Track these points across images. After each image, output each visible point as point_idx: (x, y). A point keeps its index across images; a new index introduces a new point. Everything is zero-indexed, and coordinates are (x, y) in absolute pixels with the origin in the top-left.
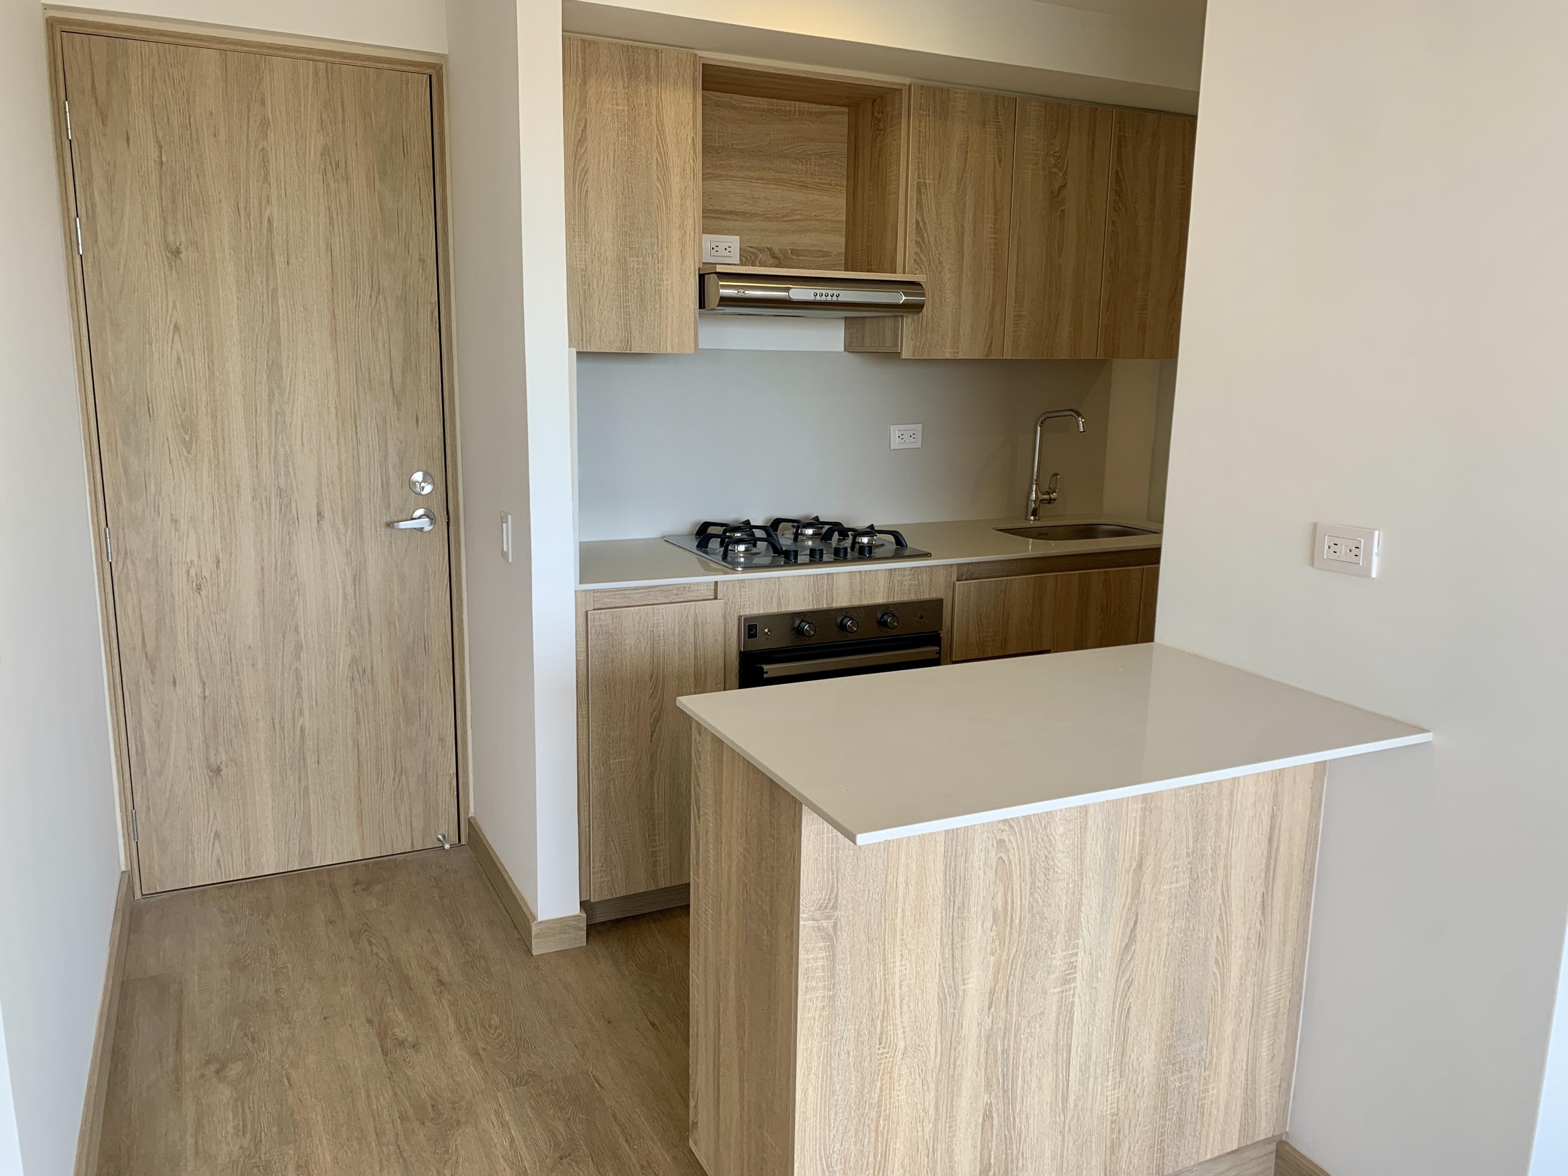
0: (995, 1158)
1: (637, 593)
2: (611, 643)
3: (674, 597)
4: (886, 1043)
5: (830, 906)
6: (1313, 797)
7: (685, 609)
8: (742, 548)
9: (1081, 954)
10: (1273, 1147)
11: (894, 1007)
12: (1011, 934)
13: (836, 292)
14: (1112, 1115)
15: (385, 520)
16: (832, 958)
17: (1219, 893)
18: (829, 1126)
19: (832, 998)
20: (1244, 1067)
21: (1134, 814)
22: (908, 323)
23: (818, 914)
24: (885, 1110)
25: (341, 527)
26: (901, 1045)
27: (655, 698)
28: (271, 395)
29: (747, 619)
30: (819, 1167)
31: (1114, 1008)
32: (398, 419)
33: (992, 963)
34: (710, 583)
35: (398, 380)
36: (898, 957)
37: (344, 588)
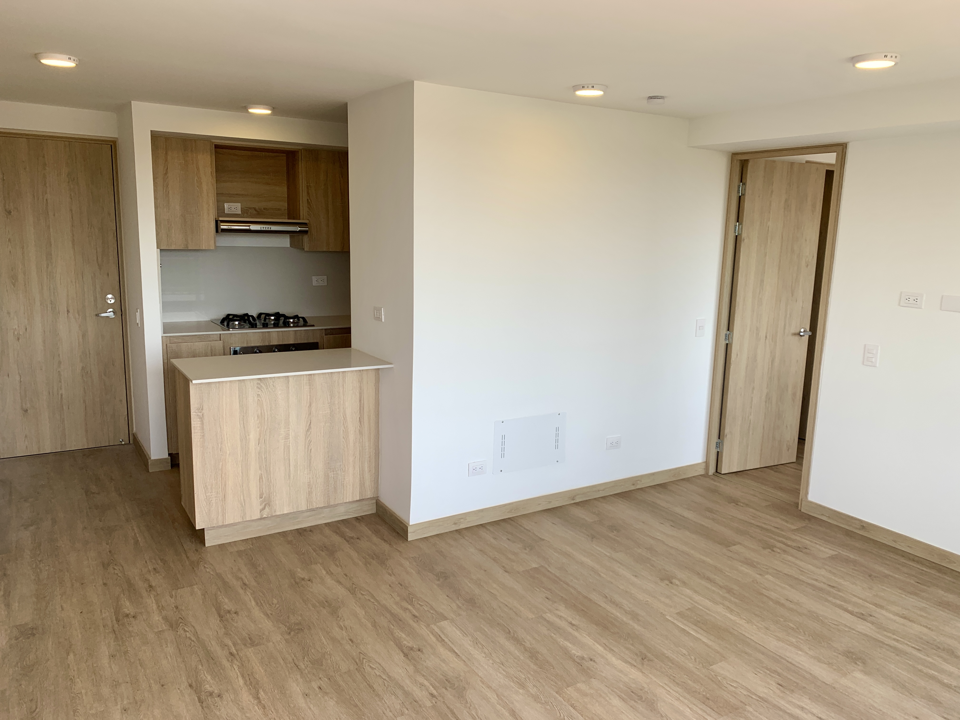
0: (265, 491)
3: (203, 339)
4: (223, 451)
5: (201, 409)
6: (376, 388)
7: (207, 344)
8: (237, 323)
9: (291, 431)
10: (375, 501)
11: (225, 440)
12: (264, 422)
13: (269, 227)
14: (308, 483)
15: (95, 313)
16: (202, 424)
17: (342, 416)
18: (205, 474)
19: (203, 436)
20: (359, 473)
21: (306, 390)
22: (306, 238)
23: (197, 411)
24: (224, 471)
25: (77, 315)
26: (228, 452)
28: (48, 265)
30: (202, 486)
31: (305, 449)
32: (100, 274)
33: (258, 431)
34: (218, 334)
35: (100, 259)
36: (225, 426)
37: (78, 340)
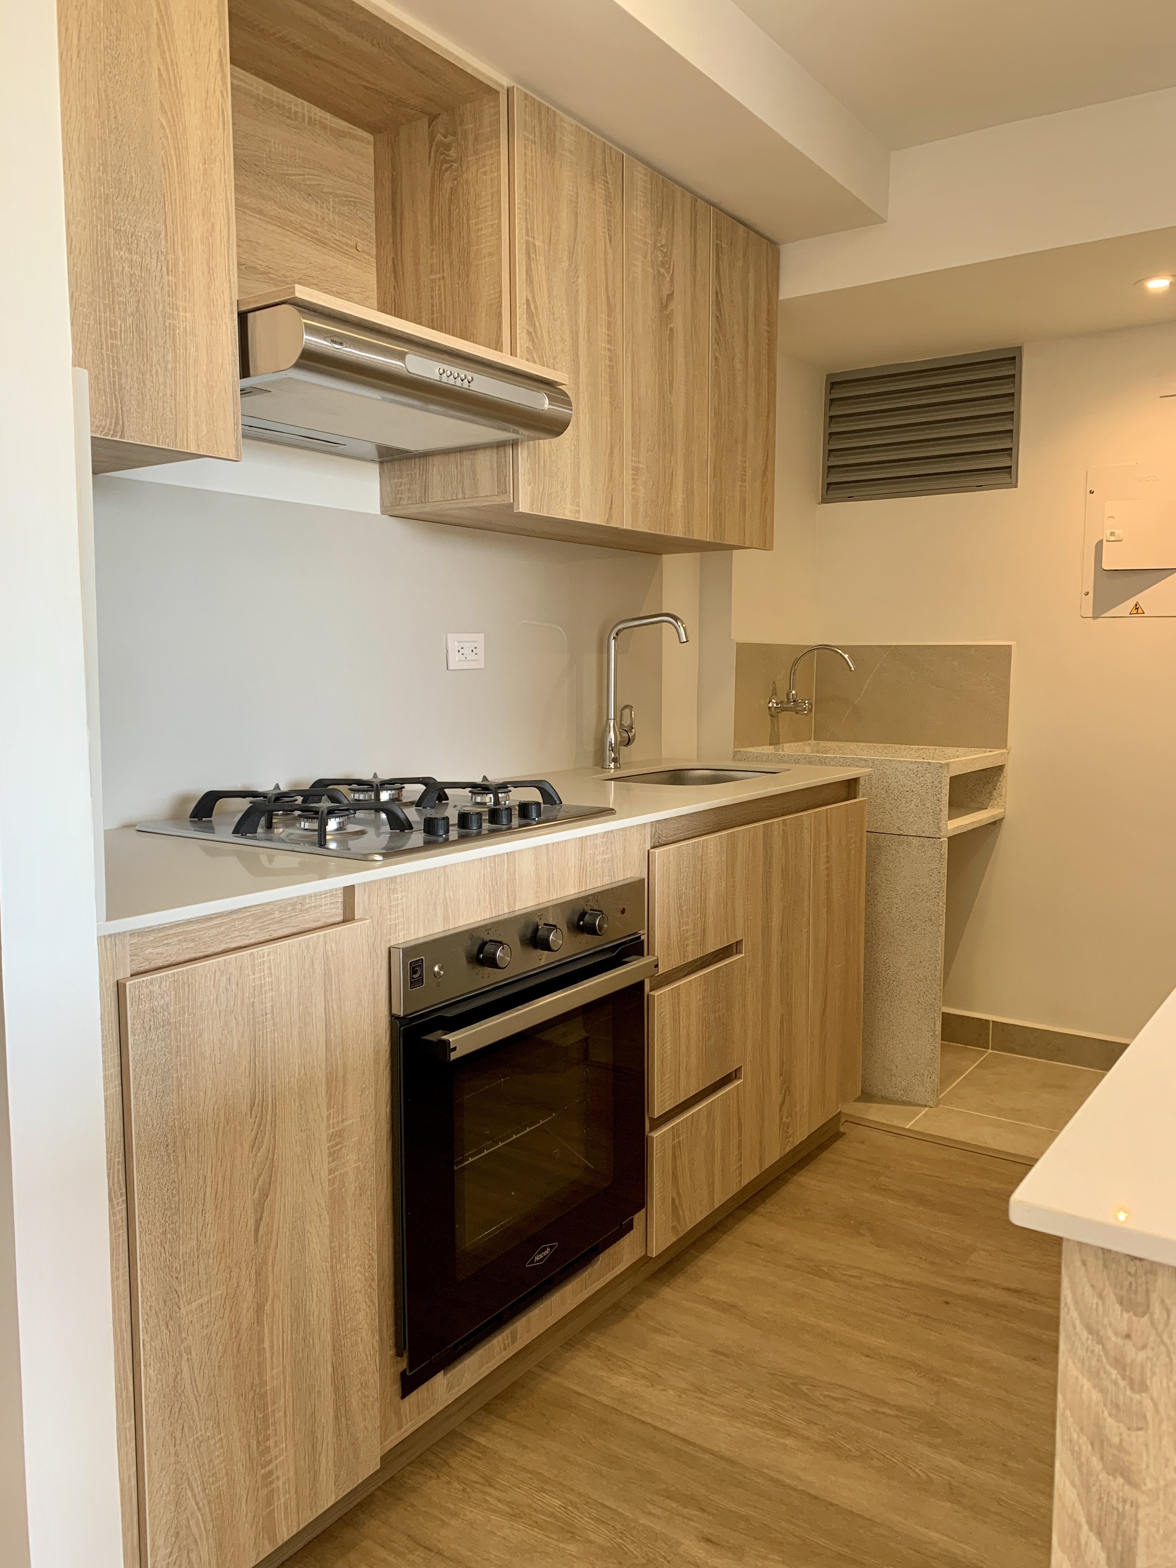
1: (209, 928)
2: (174, 1044)
3: (274, 927)
7: (308, 947)
13: (468, 375)
27: (259, 1148)
29: (408, 951)
34: (336, 890)
